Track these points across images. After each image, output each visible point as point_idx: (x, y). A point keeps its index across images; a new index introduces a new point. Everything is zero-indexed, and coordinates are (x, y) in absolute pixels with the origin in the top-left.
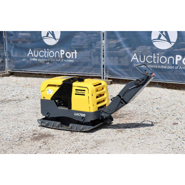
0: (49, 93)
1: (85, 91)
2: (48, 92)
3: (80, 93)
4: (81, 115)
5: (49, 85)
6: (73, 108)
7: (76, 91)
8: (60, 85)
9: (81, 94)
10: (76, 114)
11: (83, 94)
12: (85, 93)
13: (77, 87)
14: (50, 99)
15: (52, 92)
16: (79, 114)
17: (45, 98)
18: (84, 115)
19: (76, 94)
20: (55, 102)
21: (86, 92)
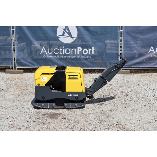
0: (44, 81)
1: (77, 75)
2: (42, 80)
3: (73, 78)
4: (75, 95)
5: (43, 74)
6: (67, 90)
7: (69, 76)
8: (54, 72)
9: (75, 78)
10: (70, 95)
11: (76, 78)
12: (77, 77)
13: (70, 73)
14: (45, 85)
15: (46, 79)
16: (73, 95)
17: (39, 84)
18: (77, 95)
19: (69, 79)
20: (50, 87)
21: (79, 77)
